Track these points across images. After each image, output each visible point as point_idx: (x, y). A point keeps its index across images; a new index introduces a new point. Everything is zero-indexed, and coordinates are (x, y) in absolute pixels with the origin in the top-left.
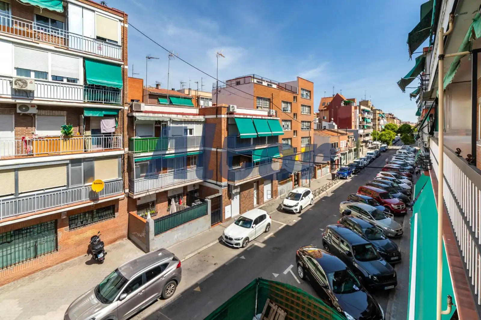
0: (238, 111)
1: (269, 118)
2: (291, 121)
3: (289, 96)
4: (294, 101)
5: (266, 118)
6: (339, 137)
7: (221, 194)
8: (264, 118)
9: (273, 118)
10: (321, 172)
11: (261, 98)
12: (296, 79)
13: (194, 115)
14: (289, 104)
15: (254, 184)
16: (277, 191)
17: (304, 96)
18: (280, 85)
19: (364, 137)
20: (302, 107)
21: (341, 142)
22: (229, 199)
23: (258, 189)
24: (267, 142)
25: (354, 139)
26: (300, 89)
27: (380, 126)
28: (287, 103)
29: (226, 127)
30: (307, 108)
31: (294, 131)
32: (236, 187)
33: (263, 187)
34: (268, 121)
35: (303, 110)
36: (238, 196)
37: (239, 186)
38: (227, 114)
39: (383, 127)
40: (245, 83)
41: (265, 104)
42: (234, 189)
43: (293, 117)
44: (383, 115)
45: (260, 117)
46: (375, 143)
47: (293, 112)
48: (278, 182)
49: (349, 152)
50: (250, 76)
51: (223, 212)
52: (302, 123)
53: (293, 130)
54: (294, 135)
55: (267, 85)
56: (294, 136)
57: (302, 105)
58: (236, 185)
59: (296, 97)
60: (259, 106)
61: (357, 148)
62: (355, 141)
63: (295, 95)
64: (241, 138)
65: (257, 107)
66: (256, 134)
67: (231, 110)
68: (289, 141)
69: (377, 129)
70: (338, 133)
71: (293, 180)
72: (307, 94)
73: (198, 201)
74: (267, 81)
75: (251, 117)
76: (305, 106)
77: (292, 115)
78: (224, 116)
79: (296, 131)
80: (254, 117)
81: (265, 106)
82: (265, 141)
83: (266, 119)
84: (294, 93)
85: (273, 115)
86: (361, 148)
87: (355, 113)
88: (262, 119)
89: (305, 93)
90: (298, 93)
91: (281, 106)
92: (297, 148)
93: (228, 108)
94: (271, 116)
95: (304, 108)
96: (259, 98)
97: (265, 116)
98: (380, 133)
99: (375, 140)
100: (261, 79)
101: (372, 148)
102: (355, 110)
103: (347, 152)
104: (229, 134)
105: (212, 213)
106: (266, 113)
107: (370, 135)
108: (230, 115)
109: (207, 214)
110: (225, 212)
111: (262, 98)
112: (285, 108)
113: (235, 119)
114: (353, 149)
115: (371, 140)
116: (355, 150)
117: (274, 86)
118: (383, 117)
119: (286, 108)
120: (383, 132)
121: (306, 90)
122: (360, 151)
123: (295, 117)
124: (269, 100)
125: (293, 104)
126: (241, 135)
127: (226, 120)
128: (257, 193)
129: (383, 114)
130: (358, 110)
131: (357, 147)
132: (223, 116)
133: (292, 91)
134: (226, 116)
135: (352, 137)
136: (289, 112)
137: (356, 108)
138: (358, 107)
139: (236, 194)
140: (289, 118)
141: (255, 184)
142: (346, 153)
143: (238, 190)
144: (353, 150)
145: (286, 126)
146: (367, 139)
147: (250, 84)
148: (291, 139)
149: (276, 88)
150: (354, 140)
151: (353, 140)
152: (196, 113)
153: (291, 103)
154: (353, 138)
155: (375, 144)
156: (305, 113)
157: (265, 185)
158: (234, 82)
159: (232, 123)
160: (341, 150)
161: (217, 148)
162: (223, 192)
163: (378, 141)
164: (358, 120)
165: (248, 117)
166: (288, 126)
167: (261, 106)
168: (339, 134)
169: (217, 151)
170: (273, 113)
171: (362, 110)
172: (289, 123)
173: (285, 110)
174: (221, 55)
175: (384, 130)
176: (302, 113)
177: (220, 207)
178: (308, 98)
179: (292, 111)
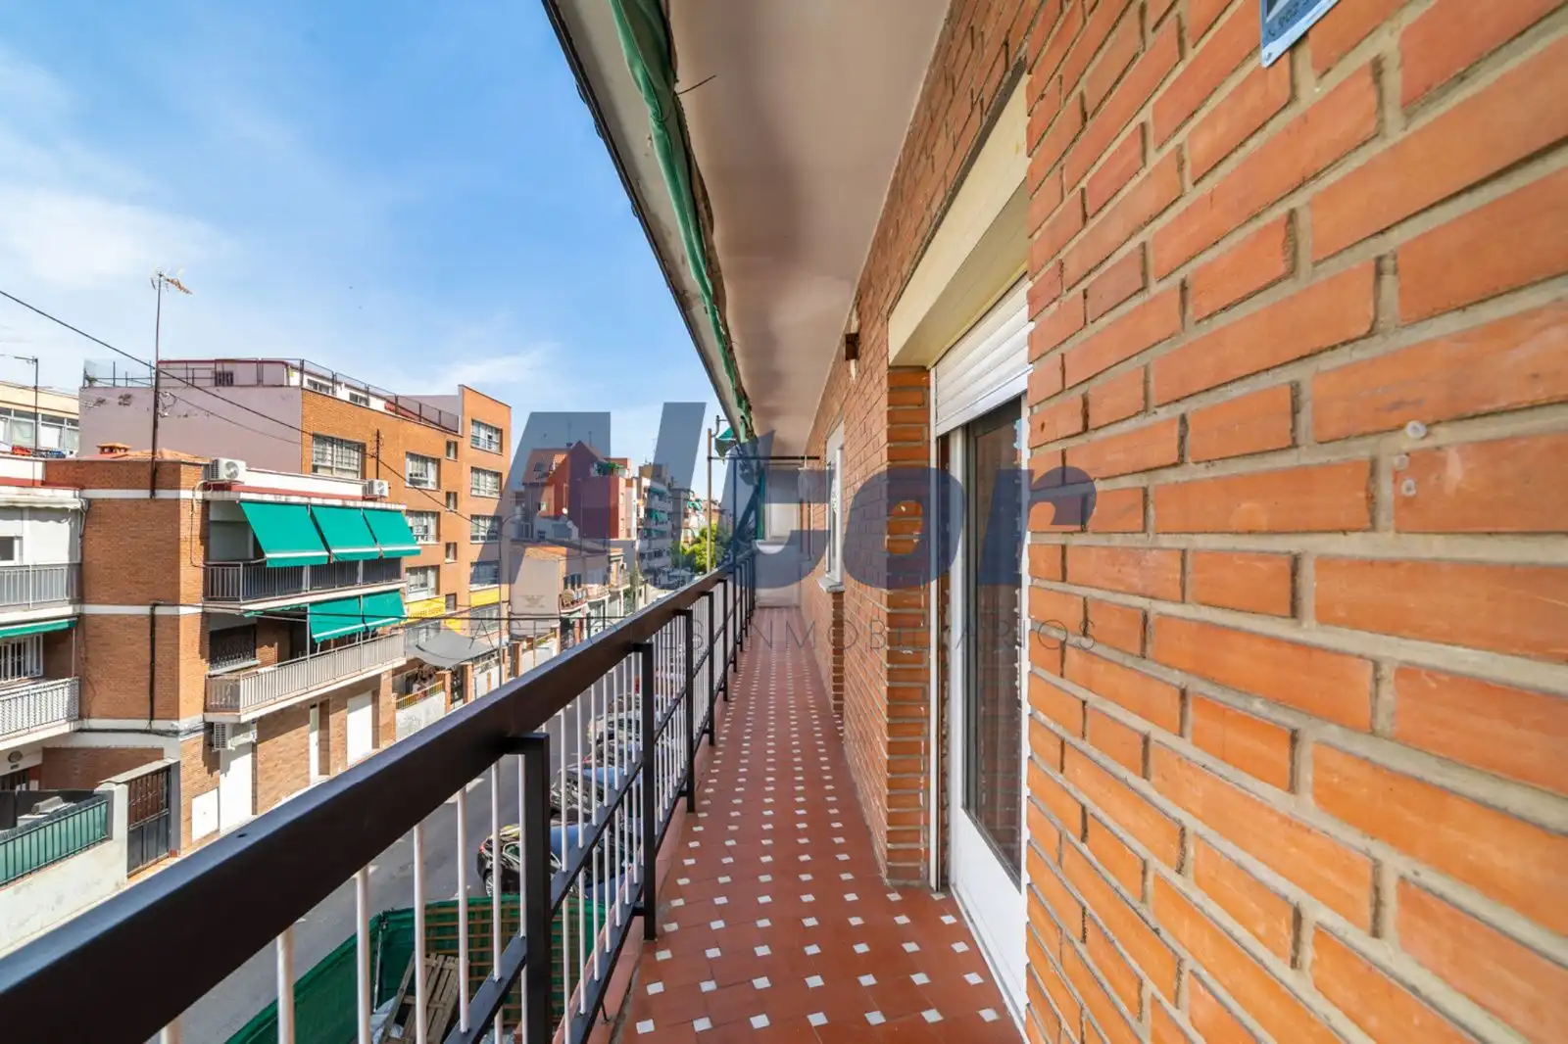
0: (247, 477)
1: (370, 504)
2: (437, 515)
3: (431, 441)
4: (448, 454)
5: (359, 504)
6: (584, 558)
7: (172, 761)
8: (351, 504)
9: (384, 506)
10: (534, 657)
11: (332, 441)
12: (454, 392)
13: (22, 483)
14: (430, 464)
15: (312, 711)
16: (395, 725)
17: (481, 443)
18: (400, 403)
19: (650, 559)
20: (475, 476)
21: (589, 572)
22: (210, 772)
23: (324, 725)
24: (360, 579)
25: (625, 564)
26: (468, 421)
27: (689, 531)
28: (425, 459)
29: (197, 532)
30: (489, 479)
31: (448, 546)
32: (240, 728)
33: (345, 719)
34: (367, 514)
35: (478, 485)
36: (248, 758)
37: (254, 721)
38: (206, 487)
39: (697, 535)
40: (260, 382)
41: (345, 460)
42: (235, 734)
43: (444, 502)
44: (697, 504)
45: (338, 503)
46: (677, 572)
47: (445, 487)
48: (398, 698)
49: (611, 600)
50: (283, 363)
51: (183, 817)
52: (475, 521)
53: (443, 542)
54: (447, 556)
55: (348, 399)
56: (448, 560)
57: (474, 470)
58: (244, 719)
59: (456, 443)
60: (319, 463)
61: (631, 589)
62: (627, 570)
63: (452, 438)
64: (268, 565)
65: (315, 469)
66: (327, 553)
67: (223, 475)
68: (431, 574)
69: (682, 540)
70: (580, 548)
71: (448, 689)
72: (490, 437)
73: (57, 803)
74: (347, 386)
75: (305, 500)
76: (485, 472)
77: (441, 497)
78: (190, 494)
79: (455, 544)
80: (315, 501)
81: (346, 467)
82: (357, 574)
83: (359, 508)
84: (446, 430)
85: (381, 497)
86: (643, 587)
87: (629, 496)
88: (343, 507)
89: (483, 434)
90: (463, 432)
91: (404, 467)
92: (455, 595)
93: (212, 468)
94: (374, 500)
95: (482, 477)
96: (320, 439)
97: (354, 499)
98: (689, 549)
99: (676, 566)
100: (331, 377)
101: (669, 587)
102: (629, 489)
103: (606, 598)
104: (212, 556)
105: (130, 833)
106: (357, 490)
107: (665, 554)
108: (215, 493)
109: (110, 838)
110: (190, 818)
111: (333, 438)
112: (416, 475)
113: (242, 504)
114: (621, 590)
115: (667, 566)
116: (627, 593)
117: (377, 405)
118: (695, 509)
119: (421, 475)
120: (696, 546)
121: (487, 426)
122: (640, 594)
123: (452, 502)
124: (361, 448)
125: (443, 461)
126: (268, 556)
127: (198, 508)
128: (320, 740)
129: (697, 501)
130: (634, 490)
131: (631, 583)
132: (185, 494)
133: (443, 424)
134: (199, 495)
135: (619, 560)
136: (431, 486)
137: (629, 483)
138: (635, 482)
139: (241, 750)
140: (429, 506)
141: (314, 713)
142: (604, 601)
143: (251, 736)
144: (622, 594)
145: (421, 529)
146: (657, 563)
147: (283, 389)
148: (436, 568)
149: (383, 410)
150: (625, 567)
151: (622, 567)
152: (30, 476)
153: (437, 462)
154: (621, 563)
155: (676, 577)
156: (482, 493)
157: (349, 712)
158: (206, 373)
159: (226, 519)
160: (590, 594)
161: (155, 605)
162: (184, 751)
163: (683, 568)
164: (635, 515)
165: (294, 499)
166: (426, 529)
167: (329, 464)
168: (584, 553)
169: (153, 617)
170: (381, 491)
171: (645, 489)
172: (431, 522)
173: (418, 482)
174: (178, 284)
175: (698, 541)
176: (474, 493)
177: (168, 805)
178: (494, 448)
179: (443, 484)
